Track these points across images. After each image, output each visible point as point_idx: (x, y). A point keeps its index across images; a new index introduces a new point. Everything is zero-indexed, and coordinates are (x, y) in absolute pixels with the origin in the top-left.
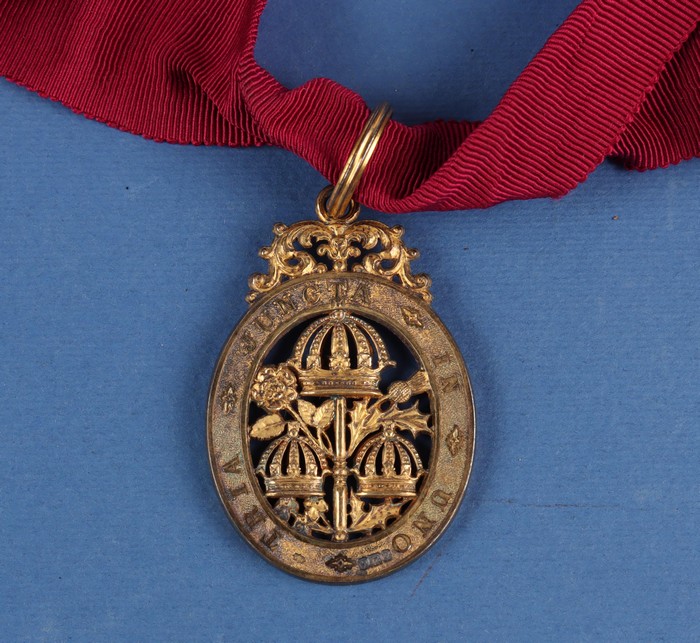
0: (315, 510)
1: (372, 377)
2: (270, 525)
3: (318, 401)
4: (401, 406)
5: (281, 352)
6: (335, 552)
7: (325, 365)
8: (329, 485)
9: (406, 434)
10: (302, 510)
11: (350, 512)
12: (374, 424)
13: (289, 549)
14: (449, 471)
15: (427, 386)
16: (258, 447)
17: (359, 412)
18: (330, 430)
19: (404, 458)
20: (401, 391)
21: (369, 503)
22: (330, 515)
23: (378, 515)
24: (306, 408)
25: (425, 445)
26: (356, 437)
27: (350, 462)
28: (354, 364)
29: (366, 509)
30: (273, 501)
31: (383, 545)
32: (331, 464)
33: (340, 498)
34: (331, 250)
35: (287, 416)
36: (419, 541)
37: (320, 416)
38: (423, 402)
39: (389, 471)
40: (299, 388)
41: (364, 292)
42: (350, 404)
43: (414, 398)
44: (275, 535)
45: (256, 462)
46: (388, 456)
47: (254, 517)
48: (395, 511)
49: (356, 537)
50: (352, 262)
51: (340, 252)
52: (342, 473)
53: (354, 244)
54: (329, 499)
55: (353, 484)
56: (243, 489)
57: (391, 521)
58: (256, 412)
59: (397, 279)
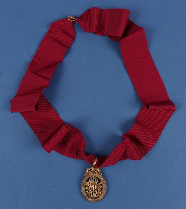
0: (92, 196)
1: (97, 182)
2: (87, 197)
3: (91, 185)
4: (100, 185)
5: (88, 181)
6: (93, 199)
7: (92, 182)
8: (93, 193)
9: (100, 188)
10: (90, 196)
11: (95, 195)
12: (97, 187)
13: (89, 199)
14: (104, 191)
15: (102, 183)
16: (86, 190)
17: (95, 186)
18: (93, 188)
19: (100, 190)
20: (99, 184)
21: (97, 195)
22: (93, 196)
23: (98, 196)
24: (90, 186)
25: (102, 189)
26: (95, 189)
27: (95, 191)
28: (95, 182)
29: (96, 195)
30: (88, 195)
31: (98, 199)
32: (93, 191)
33: (94, 194)
34: (92, 170)
35: (89, 187)
36: (101, 198)
37: (92, 187)
38: (101, 185)
39: (98, 192)
40: (90, 184)
41: (95, 174)
42: (95, 185)
43: (101, 184)
44: (88, 198)
45: (86, 191)
46: (98, 190)
47: (86, 197)
48: (99, 195)
49: (95, 198)
50: (94, 171)
51: (93, 171)
52: (94, 192)
53: (94, 170)
54: (93, 194)
55: (95, 193)
56: (85, 194)
57: (99, 196)
58: (86, 186)
59: (99, 173)
